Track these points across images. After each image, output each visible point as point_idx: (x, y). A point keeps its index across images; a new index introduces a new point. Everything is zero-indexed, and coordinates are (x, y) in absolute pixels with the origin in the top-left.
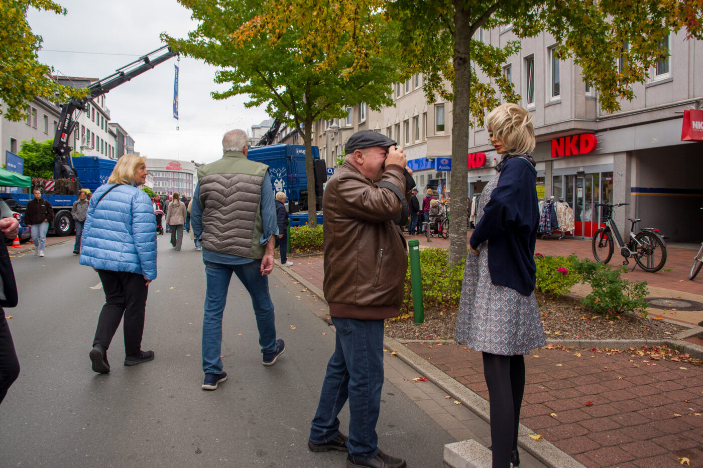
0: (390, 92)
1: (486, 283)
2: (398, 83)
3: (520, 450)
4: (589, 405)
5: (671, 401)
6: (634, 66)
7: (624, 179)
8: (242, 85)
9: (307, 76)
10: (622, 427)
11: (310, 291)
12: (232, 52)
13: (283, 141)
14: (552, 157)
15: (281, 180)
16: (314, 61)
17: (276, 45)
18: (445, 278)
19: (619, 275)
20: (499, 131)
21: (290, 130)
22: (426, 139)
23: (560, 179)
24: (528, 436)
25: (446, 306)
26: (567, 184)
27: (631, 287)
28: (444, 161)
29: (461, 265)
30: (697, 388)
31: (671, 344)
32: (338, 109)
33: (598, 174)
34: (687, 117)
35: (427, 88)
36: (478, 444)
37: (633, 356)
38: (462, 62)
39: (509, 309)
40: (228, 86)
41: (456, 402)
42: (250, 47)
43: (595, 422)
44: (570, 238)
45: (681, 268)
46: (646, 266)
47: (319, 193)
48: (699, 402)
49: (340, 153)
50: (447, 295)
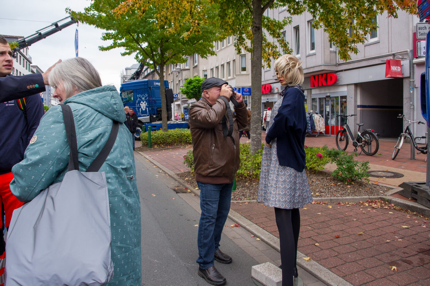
0: (212, 47)
1: (276, 164)
2: (218, 42)
3: (298, 267)
4: (338, 237)
5: (385, 233)
6: (358, 33)
7: (353, 100)
8: (119, 41)
9: (161, 37)
10: (357, 250)
11: (164, 172)
12: (113, 21)
13: (145, 77)
14: (311, 87)
15: (145, 102)
16: (166, 27)
17: (142, 17)
18: (249, 161)
19: (353, 158)
20: (282, 71)
21: (150, 70)
22: (235, 76)
23: (316, 100)
24: (302, 259)
25: (249, 179)
26: (320, 103)
27: (360, 165)
28: (246, 90)
29: (258, 153)
30: (399, 224)
31: (383, 198)
32: (180, 57)
33: (338, 97)
34: (388, 63)
35: (236, 45)
36: (272, 265)
37: (362, 206)
38: (257, 29)
39: (290, 181)
40: (110, 42)
41: (258, 239)
42: (125, 18)
43: (342, 248)
44: (322, 136)
45: (387, 152)
46: (367, 152)
47: (169, 109)
48: (400, 232)
49: (182, 85)
50: (250, 172)
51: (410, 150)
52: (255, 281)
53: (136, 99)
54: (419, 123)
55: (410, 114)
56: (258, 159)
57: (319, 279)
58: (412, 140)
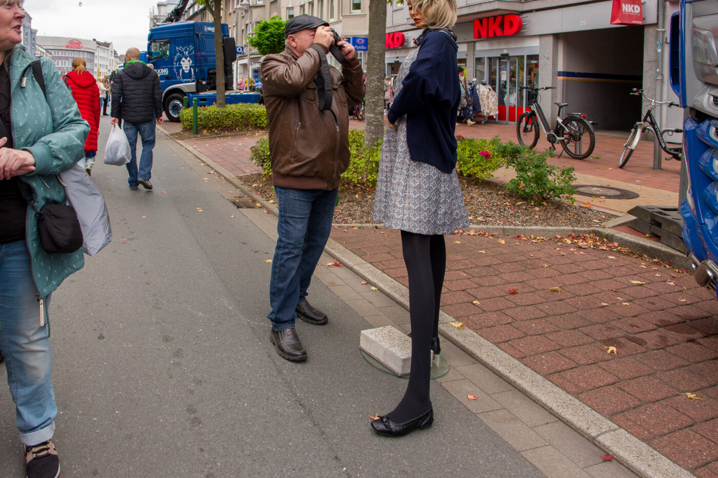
1: (405, 158)
3: (440, 337)
4: (514, 293)
5: (598, 290)
7: (550, 62)
10: (548, 316)
11: (218, 173)
13: (190, 18)
14: (475, 38)
15: (188, 58)
18: (361, 159)
19: (545, 159)
20: (418, 4)
21: (198, 7)
22: (341, 18)
23: (482, 61)
24: (448, 324)
25: (361, 188)
26: (490, 66)
27: (557, 172)
28: (360, 41)
29: (377, 146)
30: (626, 277)
31: (599, 232)
33: (523, 57)
36: (397, 331)
37: (560, 244)
39: (428, 187)
41: (373, 288)
43: (520, 311)
44: (492, 123)
45: (610, 155)
46: (574, 153)
47: (228, 71)
48: (627, 291)
49: (251, 32)
50: (363, 178)
51: (653, 153)
52: (365, 355)
53: (173, 53)
54: (671, 104)
55: (655, 89)
56: (377, 156)
57: (477, 360)
58: (657, 134)
